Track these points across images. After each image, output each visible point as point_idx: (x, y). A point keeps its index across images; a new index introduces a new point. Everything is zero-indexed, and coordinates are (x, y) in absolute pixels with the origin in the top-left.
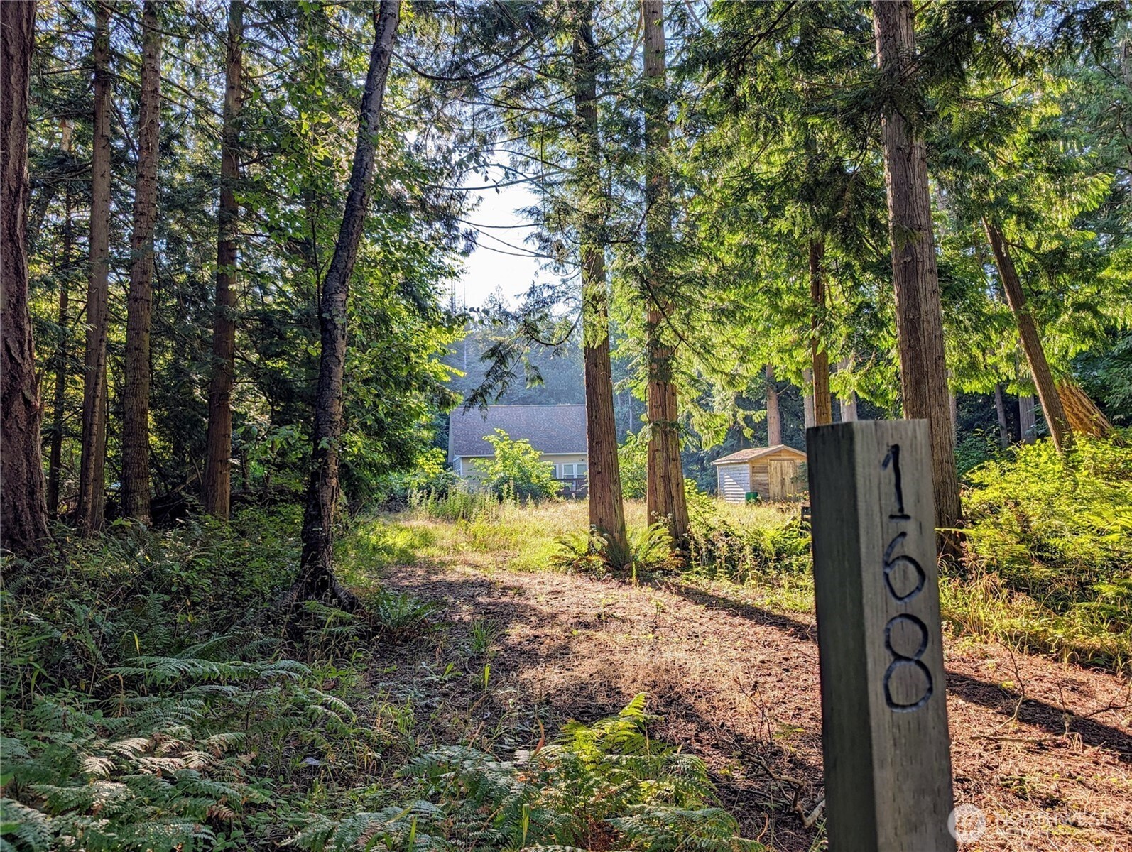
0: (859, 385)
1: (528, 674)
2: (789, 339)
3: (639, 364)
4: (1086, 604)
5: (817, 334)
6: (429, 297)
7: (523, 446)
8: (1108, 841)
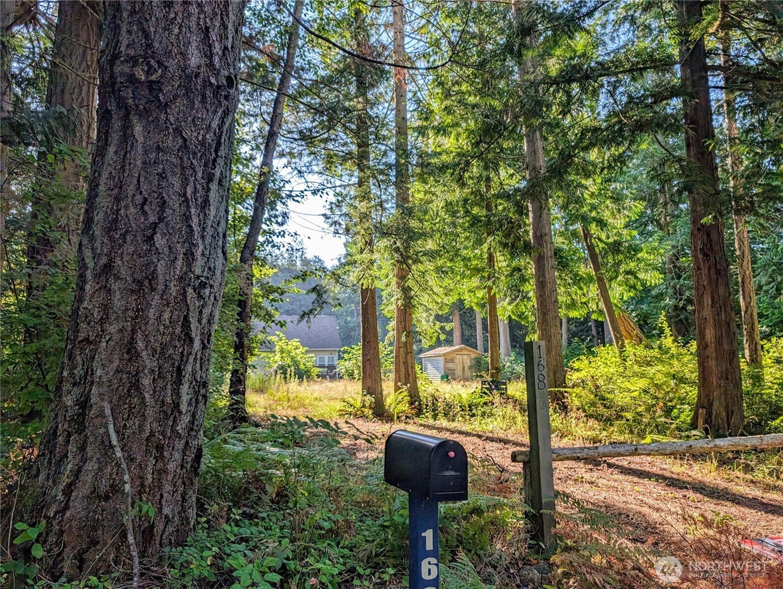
0: (512, 311)
2: (474, 285)
5: (491, 284)
7: (295, 344)
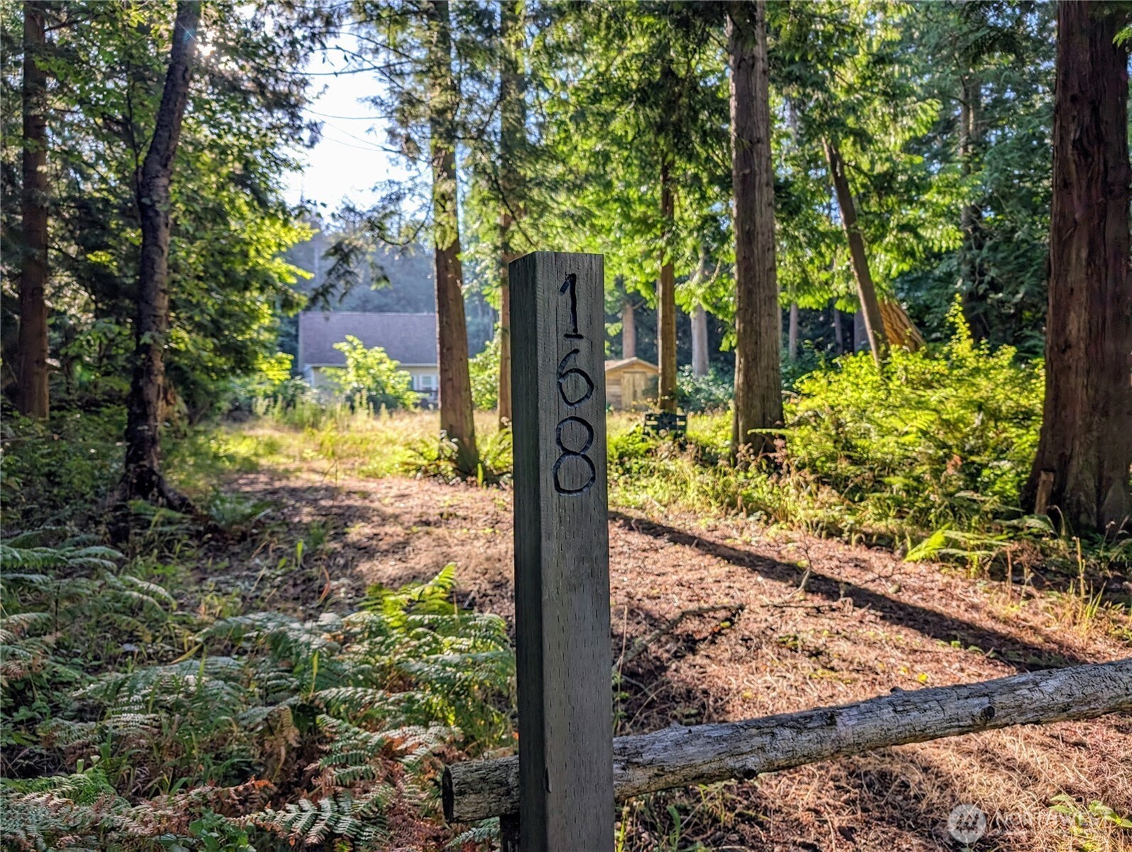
0: (704, 297)
1: (364, 567)
2: (639, 249)
3: (487, 267)
4: (878, 495)
5: (664, 245)
6: (271, 191)
7: (377, 355)
8: (855, 680)
